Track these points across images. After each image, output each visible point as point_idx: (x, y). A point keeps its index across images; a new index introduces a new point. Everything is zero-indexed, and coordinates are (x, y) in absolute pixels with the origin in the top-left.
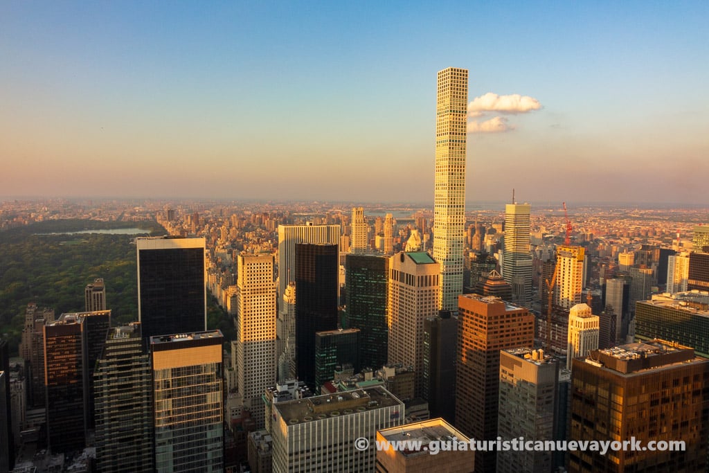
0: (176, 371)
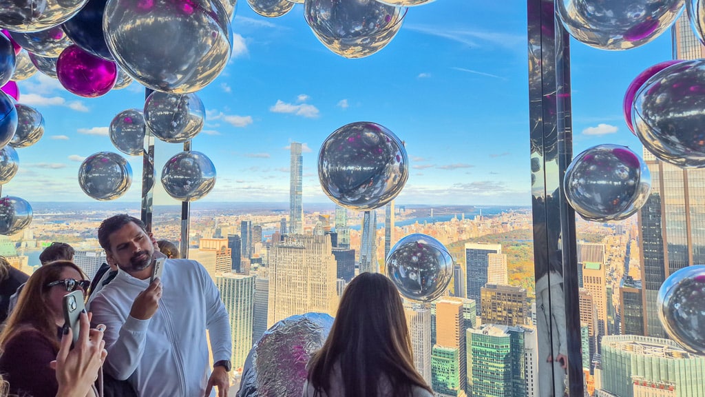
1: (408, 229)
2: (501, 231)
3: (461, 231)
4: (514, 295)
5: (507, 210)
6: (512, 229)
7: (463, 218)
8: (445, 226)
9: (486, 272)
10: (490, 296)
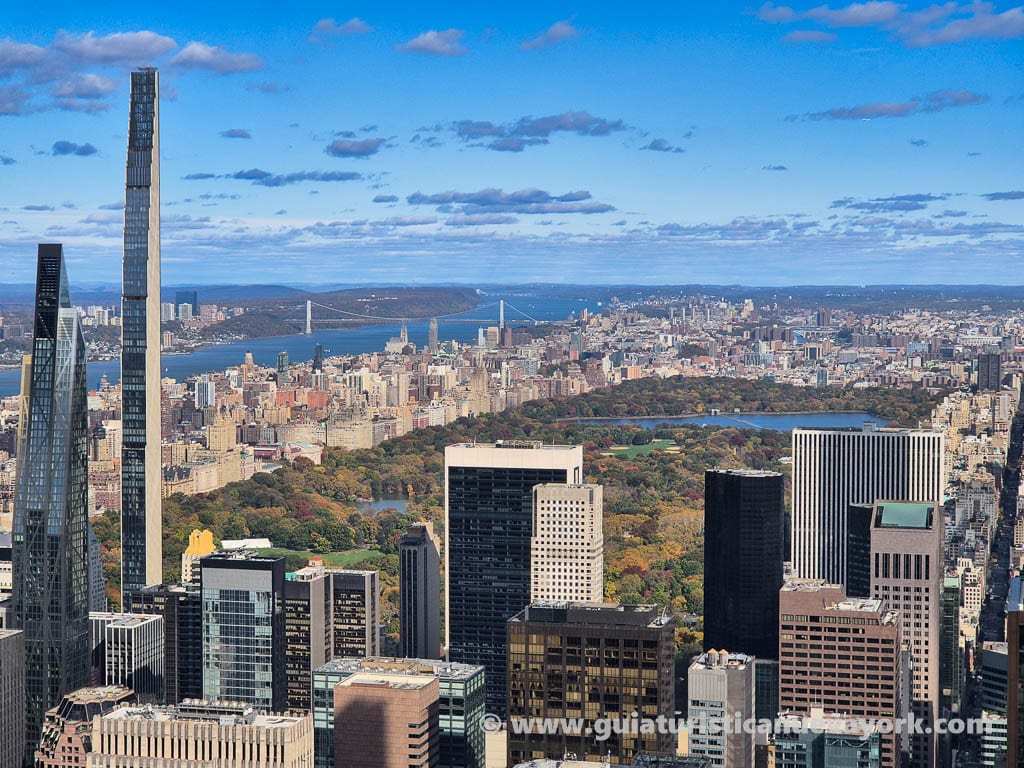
0: (224, 594)
1: (211, 386)
2: (578, 385)
3: (424, 391)
4: (628, 643)
5: (601, 298)
6: (618, 380)
7: (434, 340)
8: (364, 372)
9: (522, 555)
10: (541, 649)
